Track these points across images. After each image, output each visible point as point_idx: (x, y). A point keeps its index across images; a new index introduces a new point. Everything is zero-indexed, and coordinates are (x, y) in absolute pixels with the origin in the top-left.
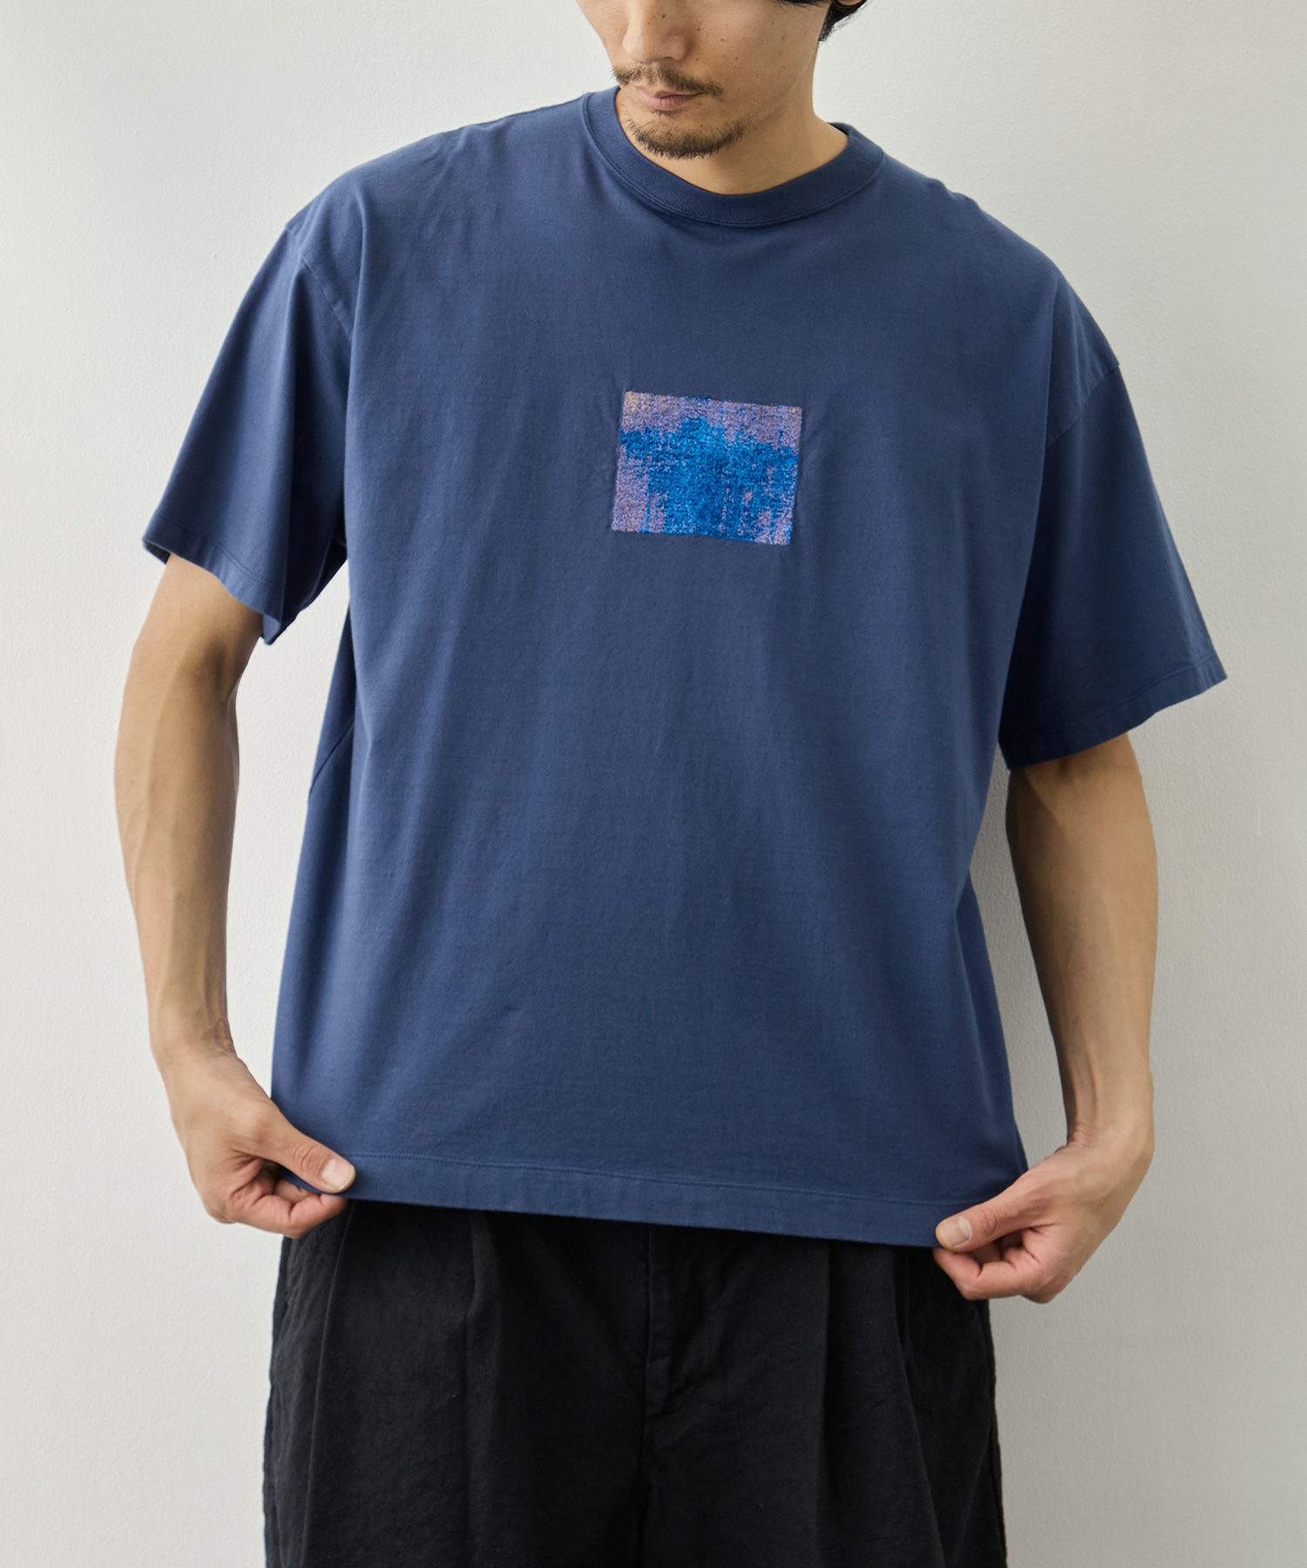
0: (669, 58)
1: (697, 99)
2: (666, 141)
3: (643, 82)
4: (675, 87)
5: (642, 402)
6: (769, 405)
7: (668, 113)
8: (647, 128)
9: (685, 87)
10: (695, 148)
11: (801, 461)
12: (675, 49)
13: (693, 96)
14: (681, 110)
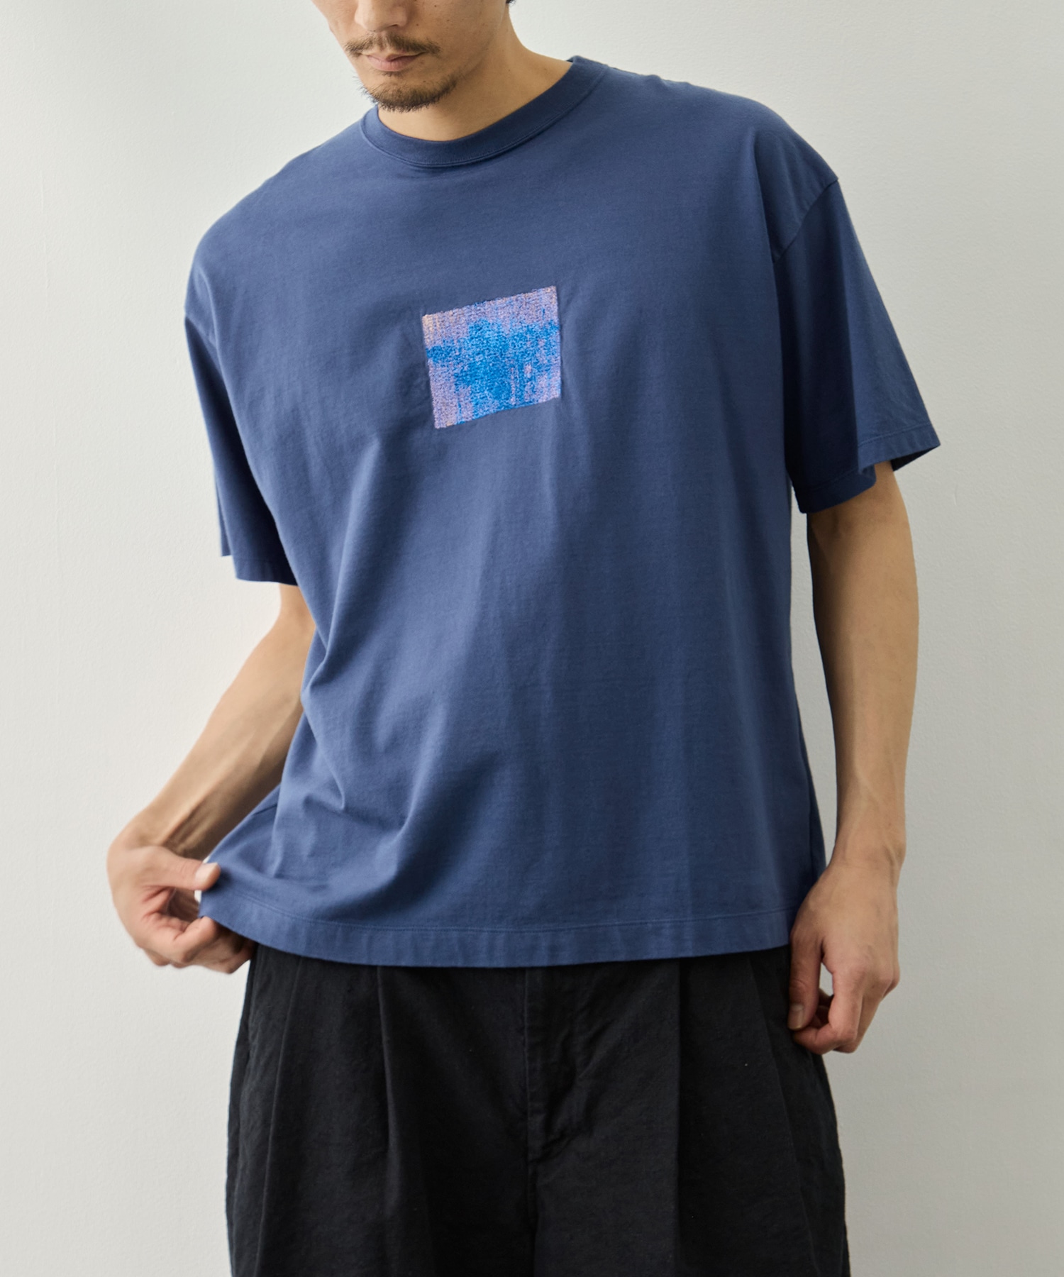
0: (396, 25)
1: (419, 59)
2: (397, 98)
3: (375, 50)
4: (402, 49)
5: (436, 321)
6: (531, 292)
7: (398, 74)
8: (380, 89)
9: (410, 48)
10: (422, 100)
11: (561, 328)
12: (400, 18)
13: (417, 56)
14: (407, 70)
